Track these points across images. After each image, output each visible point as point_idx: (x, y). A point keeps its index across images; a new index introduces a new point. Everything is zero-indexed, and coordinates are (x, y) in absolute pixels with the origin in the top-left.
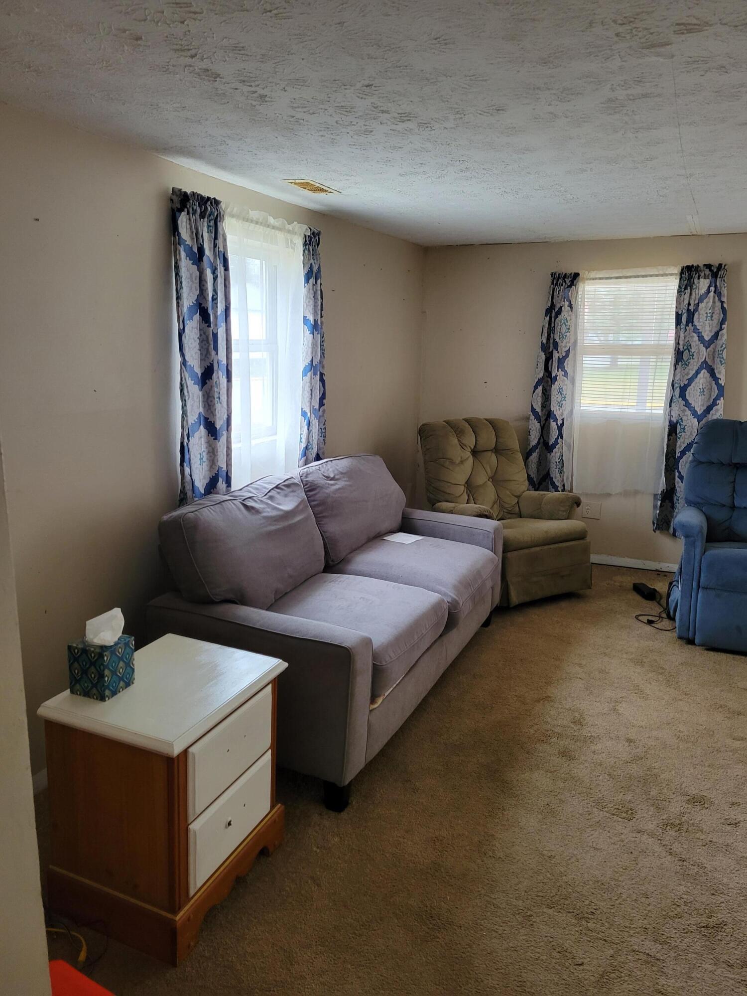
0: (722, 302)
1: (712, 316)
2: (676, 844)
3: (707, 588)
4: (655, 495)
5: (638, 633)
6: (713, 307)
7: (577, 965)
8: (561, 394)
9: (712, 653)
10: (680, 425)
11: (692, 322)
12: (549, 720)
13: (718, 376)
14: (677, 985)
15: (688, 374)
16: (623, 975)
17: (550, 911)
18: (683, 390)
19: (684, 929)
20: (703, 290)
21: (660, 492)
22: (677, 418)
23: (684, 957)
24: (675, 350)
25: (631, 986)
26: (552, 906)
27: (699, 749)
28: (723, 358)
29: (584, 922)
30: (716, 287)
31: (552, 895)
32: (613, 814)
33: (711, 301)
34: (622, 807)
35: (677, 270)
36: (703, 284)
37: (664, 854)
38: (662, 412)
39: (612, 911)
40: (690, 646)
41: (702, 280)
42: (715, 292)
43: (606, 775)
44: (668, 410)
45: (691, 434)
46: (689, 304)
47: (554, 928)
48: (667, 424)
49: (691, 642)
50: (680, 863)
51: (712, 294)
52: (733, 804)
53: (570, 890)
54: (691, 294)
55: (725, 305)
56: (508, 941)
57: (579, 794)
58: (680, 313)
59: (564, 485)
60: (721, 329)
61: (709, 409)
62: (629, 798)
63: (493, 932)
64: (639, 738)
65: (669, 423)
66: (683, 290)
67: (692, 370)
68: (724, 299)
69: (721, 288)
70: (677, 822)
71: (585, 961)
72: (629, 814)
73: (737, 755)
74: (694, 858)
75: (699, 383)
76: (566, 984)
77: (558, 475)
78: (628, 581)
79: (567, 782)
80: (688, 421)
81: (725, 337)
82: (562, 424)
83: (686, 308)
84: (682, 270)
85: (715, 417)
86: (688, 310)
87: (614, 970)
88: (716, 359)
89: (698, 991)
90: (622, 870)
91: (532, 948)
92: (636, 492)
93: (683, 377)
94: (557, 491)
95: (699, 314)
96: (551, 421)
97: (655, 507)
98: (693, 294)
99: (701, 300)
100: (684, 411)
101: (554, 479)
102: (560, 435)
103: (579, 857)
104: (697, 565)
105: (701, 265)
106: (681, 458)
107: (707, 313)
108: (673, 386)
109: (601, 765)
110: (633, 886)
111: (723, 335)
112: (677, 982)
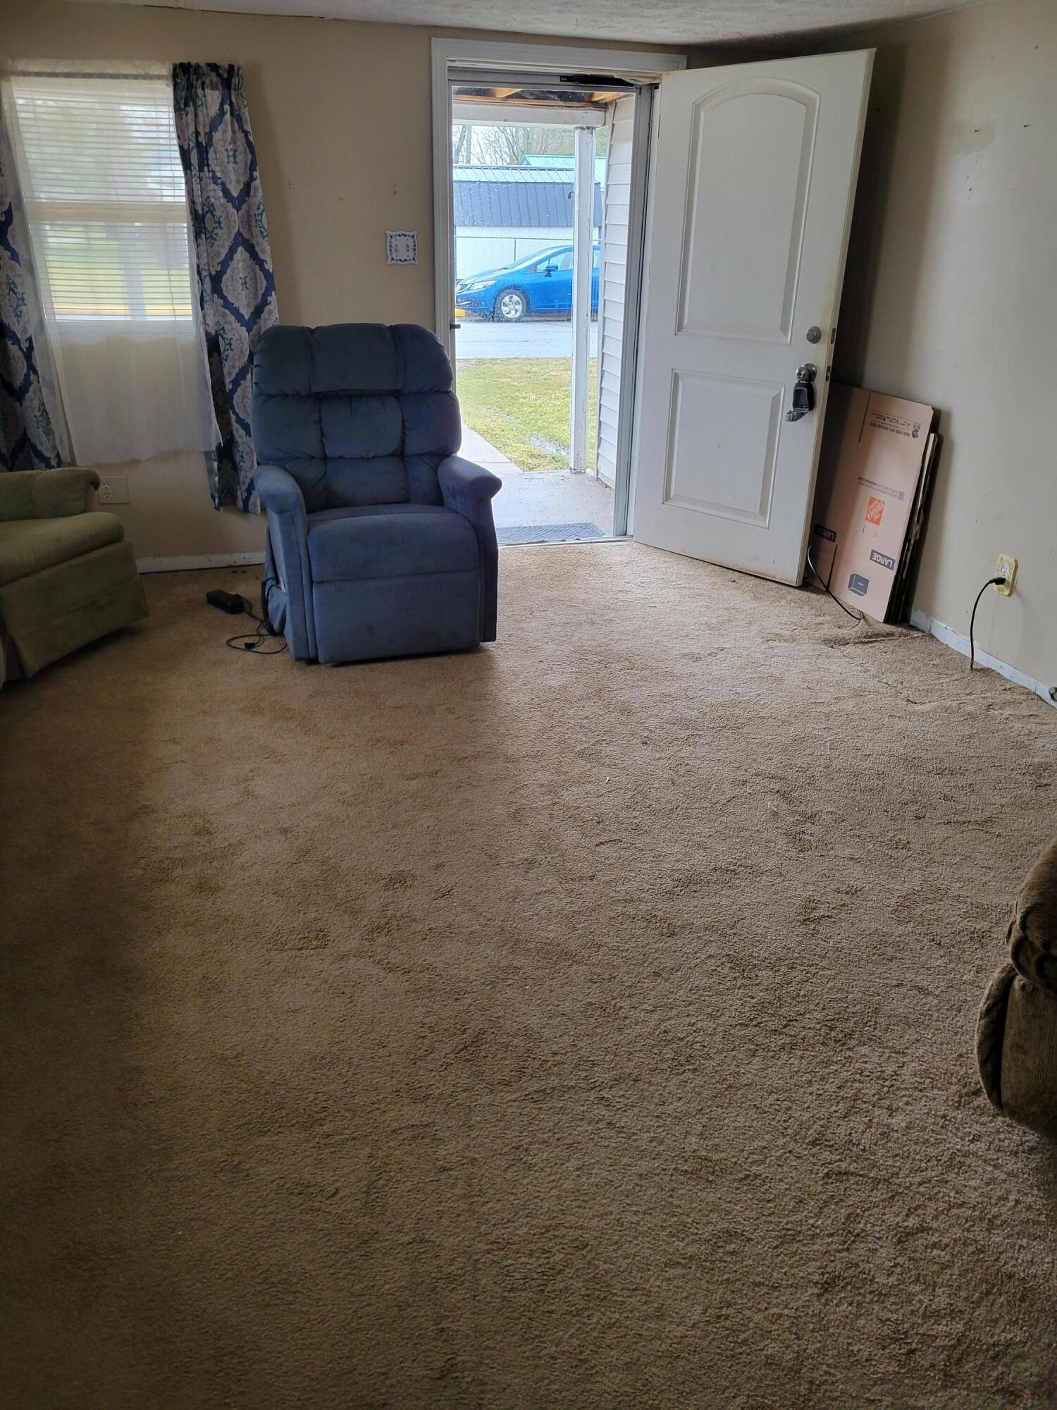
0: (246, 133)
1: (235, 156)
2: (392, 952)
3: (322, 582)
4: (207, 454)
5: (238, 666)
6: (234, 141)
7: (330, 1197)
8: (15, 293)
9: (342, 670)
10: (224, 339)
11: (208, 165)
12: (159, 843)
13: (261, 256)
14: (460, 1147)
15: (218, 254)
16: (392, 1174)
17: (265, 1140)
18: (216, 280)
19: (442, 1066)
20: (214, 110)
21: (214, 448)
22: (216, 328)
23: (454, 1104)
24: (191, 213)
25: (409, 1183)
26: (266, 1129)
27: (374, 808)
28: (263, 227)
29: (317, 1129)
30: (231, 104)
31: (260, 1113)
32: (301, 949)
33: (230, 128)
34: (309, 932)
35: (165, 70)
36: (212, 99)
37: (382, 974)
38: (190, 319)
39: (348, 1090)
40: (313, 667)
41: (208, 91)
42: (232, 114)
43: (271, 896)
44: (201, 315)
45: (242, 352)
46: (197, 133)
47: (281, 1161)
48: (204, 338)
49: (313, 661)
50: (406, 977)
51: (228, 117)
52: (438, 867)
53: (283, 1092)
54: (196, 116)
55: (251, 138)
56: (221, 1221)
57: (244, 939)
58: (186, 148)
59: (58, 455)
60: (252, 179)
61: (258, 311)
62: (313, 916)
63: (193, 1223)
64: (297, 823)
65: (206, 335)
66: (182, 106)
67: (223, 246)
68: (248, 128)
69: (239, 108)
70: (383, 921)
71: (339, 1184)
72: (318, 938)
73: (419, 800)
74: (420, 962)
75: (237, 268)
76: (326, 1235)
77: (44, 439)
78: (199, 590)
79: (220, 930)
80: (234, 332)
81: (260, 194)
82: (31, 348)
83: (193, 138)
84: (175, 70)
85: (270, 324)
86: (198, 144)
87: (380, 1173)
88: (254, 229)
89: (485, 1140)
90: (339, 1024)
91: (260, 1210)
92: (177, 453)
93: (213, 259)
94: (49, 466)
95: (215, 152)
96: (9, 343)
97: (210, 471)
98: (200, 115)
99: (214, 126)
100: (224, 316)
101: (39, 447)
102: (32, 368)
103: (277, 1035)
104: (303, 551)
105: (202, 64)
106: (233, 391)
107: (226, 150)
108: (199, 273)
109: (258, 883)
110: (361, 1040)
111: (256, 189)
112: (458, 1142)
